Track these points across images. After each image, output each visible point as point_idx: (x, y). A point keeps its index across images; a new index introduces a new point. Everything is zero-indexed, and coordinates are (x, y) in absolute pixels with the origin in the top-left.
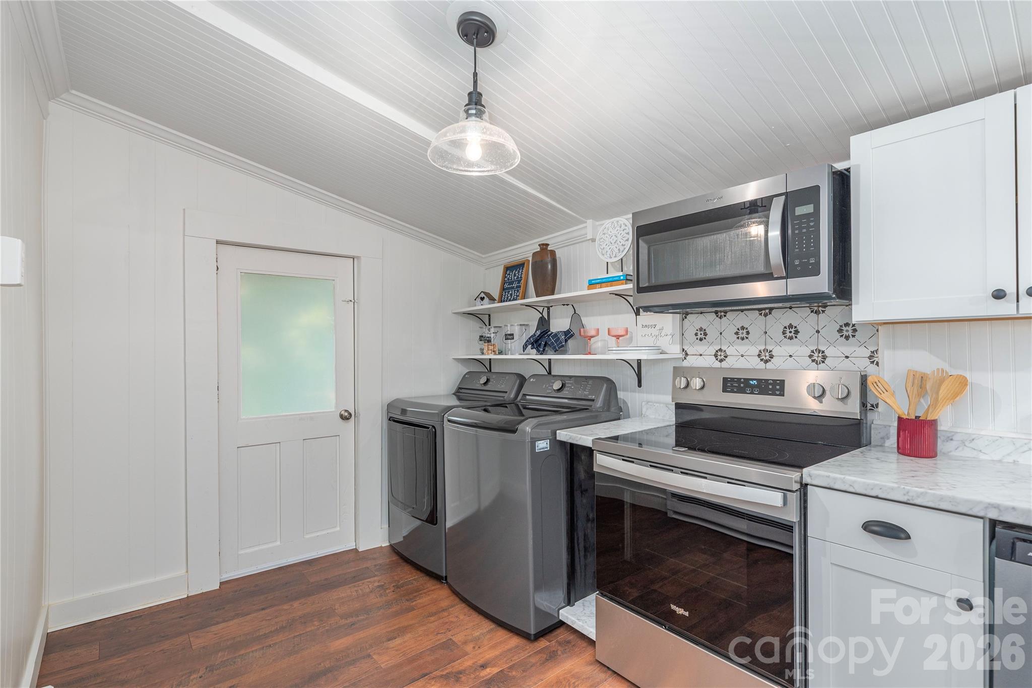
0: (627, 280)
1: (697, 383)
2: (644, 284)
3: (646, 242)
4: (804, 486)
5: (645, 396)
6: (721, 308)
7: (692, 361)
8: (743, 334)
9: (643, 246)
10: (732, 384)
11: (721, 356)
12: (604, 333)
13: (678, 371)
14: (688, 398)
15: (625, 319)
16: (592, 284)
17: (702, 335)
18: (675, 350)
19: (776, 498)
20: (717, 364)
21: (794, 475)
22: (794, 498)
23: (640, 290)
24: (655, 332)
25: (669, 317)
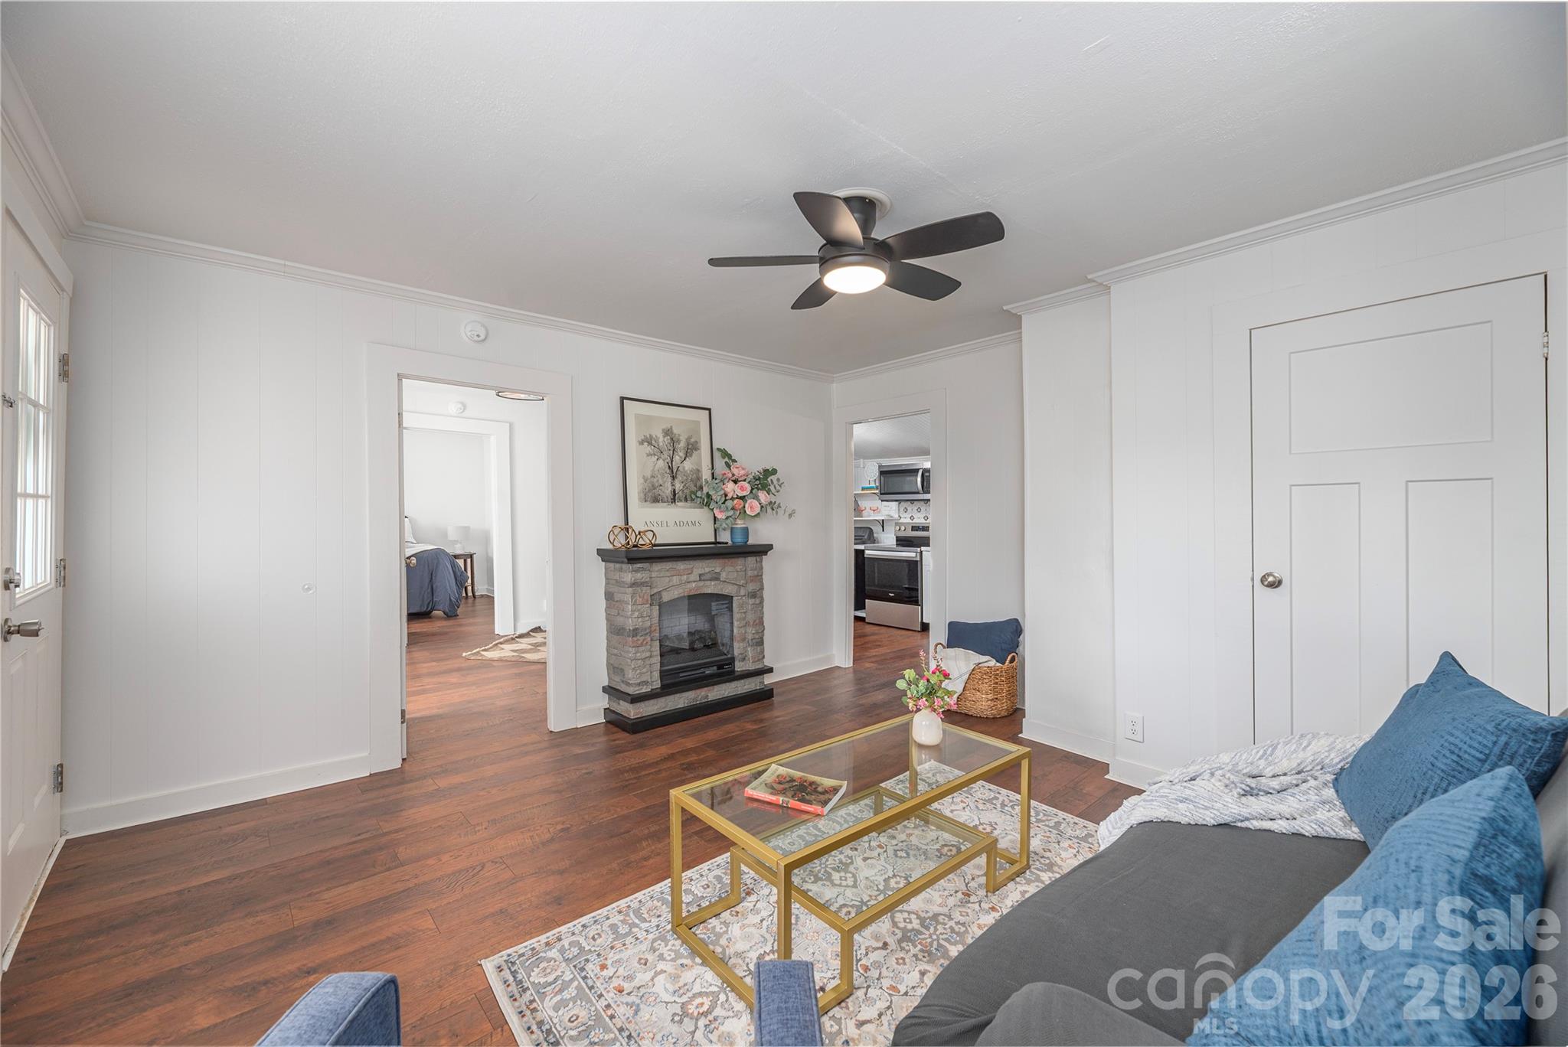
0: (877, 488)
1: (903, 528)
2: (883, 492)
3: (884, 477)
4: (921, 552)
5: (885, 535)
6: (912, 501)
7: (902, 521)
8: (919, 510)
9: (882, 478)
10: (915, 528)
11: (912, 518)
12: (868, 509)
13: (897, 524)
14: (902, 534)
15: (877, 503)
16: (863, 489)
17: (906, 510)
18: (896, 516)
19: (913, 555)
20: (911, 521)
21: (919, 549)
22: (918, 554)
23: (881, 494)
24: (889, 509)
25: (894, 503)
